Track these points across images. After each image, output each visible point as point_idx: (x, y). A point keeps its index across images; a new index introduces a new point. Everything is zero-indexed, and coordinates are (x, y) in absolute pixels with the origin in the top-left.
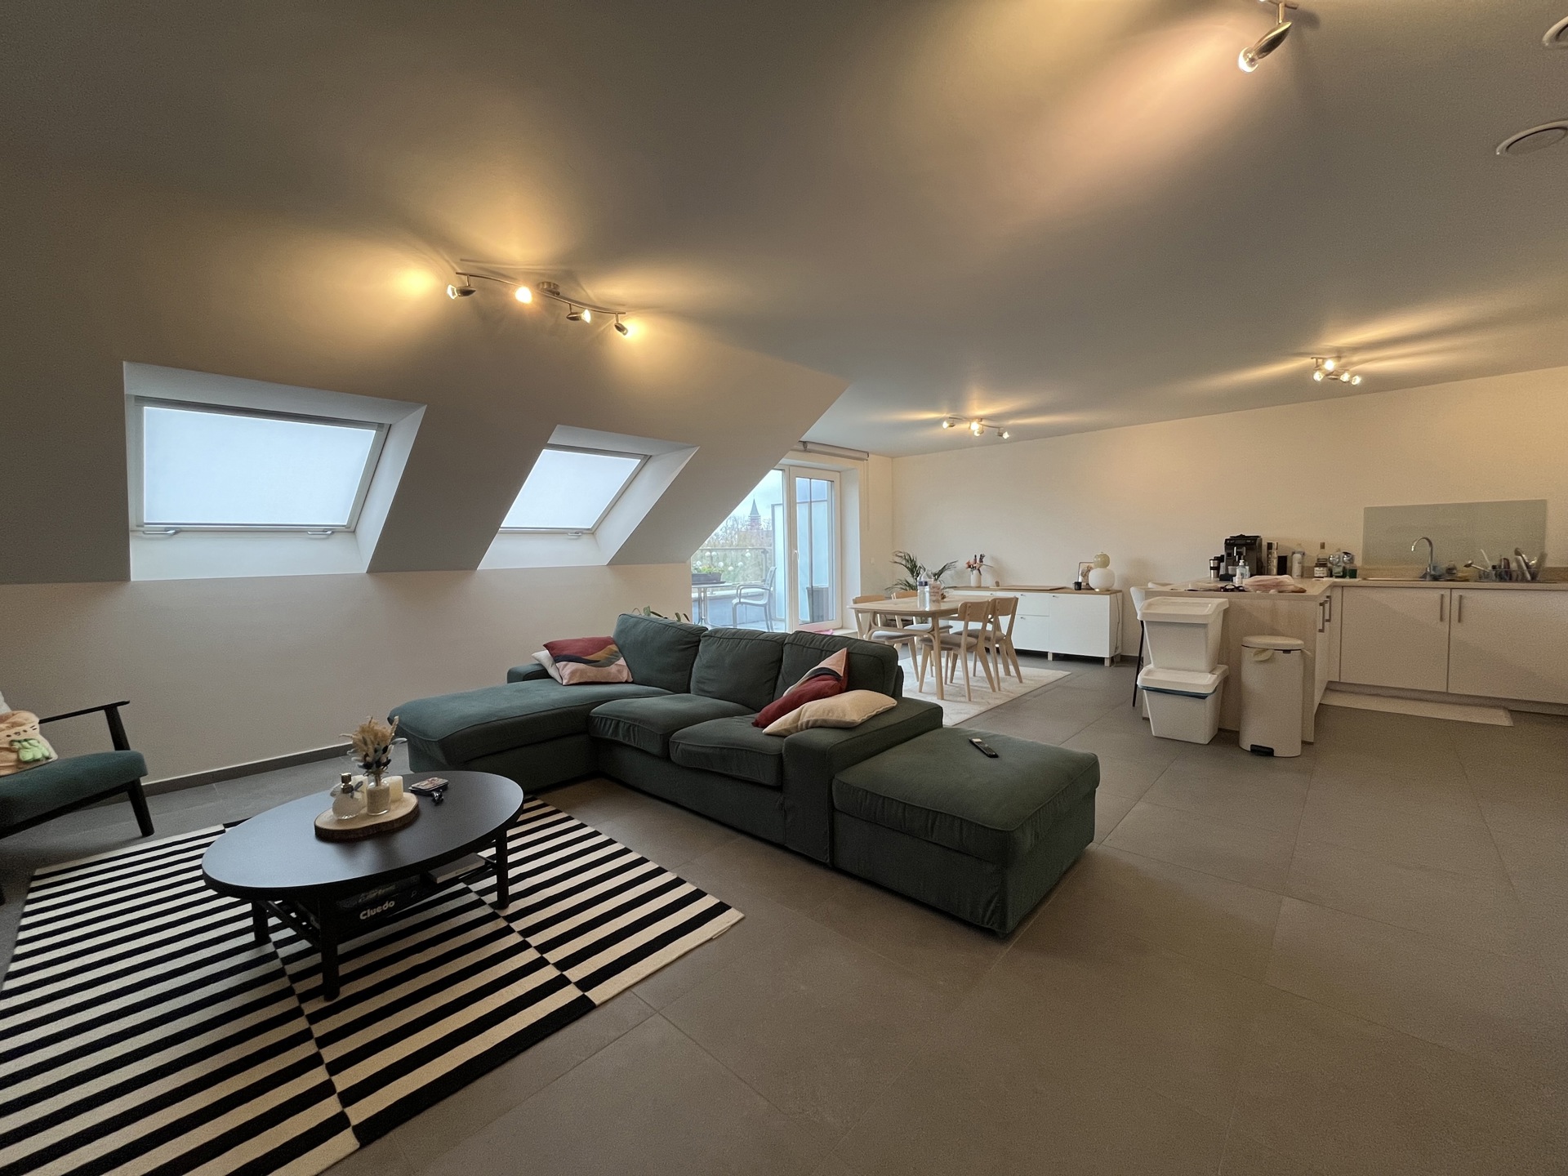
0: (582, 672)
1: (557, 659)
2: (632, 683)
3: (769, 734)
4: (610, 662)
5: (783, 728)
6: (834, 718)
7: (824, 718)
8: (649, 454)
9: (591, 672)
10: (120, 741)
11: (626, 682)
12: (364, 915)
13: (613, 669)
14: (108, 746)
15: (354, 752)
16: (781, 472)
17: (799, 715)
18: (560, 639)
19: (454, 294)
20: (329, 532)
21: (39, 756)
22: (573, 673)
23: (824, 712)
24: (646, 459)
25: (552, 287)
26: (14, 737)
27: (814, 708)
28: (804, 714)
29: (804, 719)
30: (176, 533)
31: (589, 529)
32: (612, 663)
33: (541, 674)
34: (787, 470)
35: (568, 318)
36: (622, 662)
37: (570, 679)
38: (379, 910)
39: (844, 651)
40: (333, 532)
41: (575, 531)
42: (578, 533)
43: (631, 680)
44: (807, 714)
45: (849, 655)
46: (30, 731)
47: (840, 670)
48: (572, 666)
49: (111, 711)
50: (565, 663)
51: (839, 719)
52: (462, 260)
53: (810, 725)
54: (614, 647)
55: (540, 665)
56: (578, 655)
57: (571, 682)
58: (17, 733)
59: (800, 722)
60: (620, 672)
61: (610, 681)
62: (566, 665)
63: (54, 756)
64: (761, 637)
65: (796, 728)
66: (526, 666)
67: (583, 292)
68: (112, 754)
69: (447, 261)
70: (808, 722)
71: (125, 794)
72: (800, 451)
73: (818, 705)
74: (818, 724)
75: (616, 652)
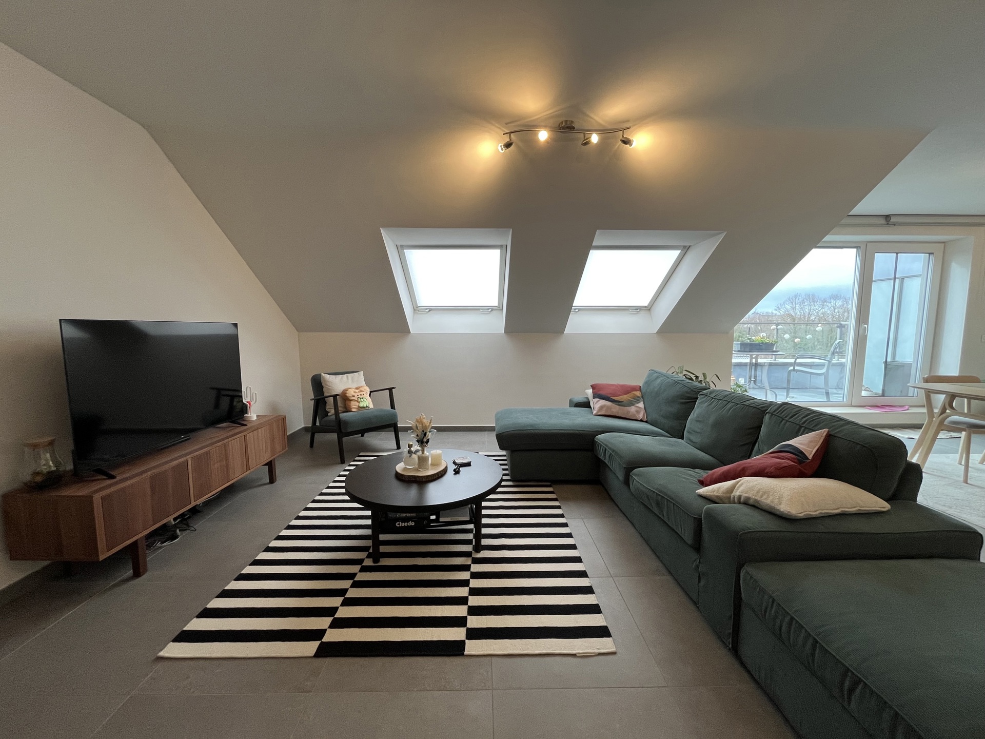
0: (608, 408)
1: (596, 395)
2: (646, 422)
3: (701, 496)
4: (631, 404)
5: (715, 494)
6: (768, 502)
7: (757, 498)
8: (687, 244)
9: (615, 409)
10: (393, 407)
11: (641, 421)
12: (398, 524)
13: (632, 409)
14: (389, 408)
15: (412, 432)
16: (855, 250)
17: (733, 487)
18: (601, 383)
19: (502, 150)
20: (490, 310)
21: (365, 406)
22: (601, 408)
23: (758, 492)
24: (685, 249)
25: (568, 123)
26: (359, 396)
27: (751, 484)
28: (739, 487)
29: (737, 493)
30: (429, 311)
31: (645, 307)
32: (633, 405)
33: (586, 405)
34: (863, 247)
35: (582, 144)
36: (641, 405)
37: (599, 411)
38: (406, 524)
39: (824, 432)
40: (492, 310)
41: (635, 308)
42: (638, 309)
43: (645, 419)
44: (741, 488)
45: (829, 438)
46: (365, 394)
47: (810, 452)
48: (602, 402)
49: (390, 390)
50: (598, 399)
51: (773, 505)
52: (506, 124)
53: (742, 500)
54: (638, 393)
55: (588, 398)
56: (609, 395)
57: (599, 413)
58: (361, 395)
59: (733, 494)
60: (638, 412)
61: (628, 417)
62: (598, 401)
63: (371, 406)
64: (746, 403)
65: (726, 499)
66: (580, 398)
67: (592, 120)
68: (388, 411)
69: (498, 127)
70: (740, 497)
71: (392, 429)
72: (882, 225)
73: (756, 483)
74: (751, 502)
75: (638, 397)
